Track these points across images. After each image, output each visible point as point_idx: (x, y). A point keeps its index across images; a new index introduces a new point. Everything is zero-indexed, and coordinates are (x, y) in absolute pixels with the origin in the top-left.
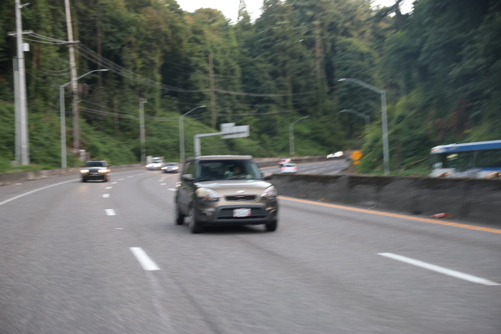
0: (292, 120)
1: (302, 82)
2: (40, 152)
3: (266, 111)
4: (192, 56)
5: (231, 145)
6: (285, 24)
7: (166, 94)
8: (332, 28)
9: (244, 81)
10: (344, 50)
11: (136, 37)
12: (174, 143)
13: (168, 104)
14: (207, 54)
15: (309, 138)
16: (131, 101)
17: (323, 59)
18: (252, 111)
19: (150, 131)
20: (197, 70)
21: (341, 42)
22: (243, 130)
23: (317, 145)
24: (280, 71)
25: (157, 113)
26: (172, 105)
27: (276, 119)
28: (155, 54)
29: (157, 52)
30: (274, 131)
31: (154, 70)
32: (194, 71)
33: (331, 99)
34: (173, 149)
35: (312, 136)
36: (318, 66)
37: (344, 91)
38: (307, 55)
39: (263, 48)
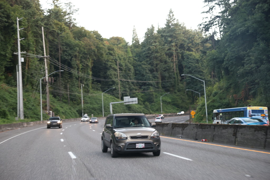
0: (161, 95)
1: (167, 74)
2: (30, 113)
3: (148, 90)
4: (108, 62)
5: (129, 108)
6: (157, 45)
7: (94, 82)
8: (182, 46)
9: (136, 74)
10: (188, 58)
11: (79, 52)
12: (99, 107)
13: (96, 87)
14: (116, 61)
15: (171, 104)
16: (76, 85)
17: (177, 63)
18: (140, 90)
19: (86, 101)
20: (111, 69)
21: (187, 54)
22: (135, 100)
23: (175, 108)
24: (155, 69)
25: (90, 92)
26: (97, 87)
27: (153, 94)
28: (88, 61)
29: (89, 60)
30: (152, 100)
31: (88, 69)
32: (109, 69)
33: (182, 83)
34: (99, 110)
35: (173, 103)
36: (175, 66)
37: (189, 79)
38: (169, 61)
39: (145, 57)
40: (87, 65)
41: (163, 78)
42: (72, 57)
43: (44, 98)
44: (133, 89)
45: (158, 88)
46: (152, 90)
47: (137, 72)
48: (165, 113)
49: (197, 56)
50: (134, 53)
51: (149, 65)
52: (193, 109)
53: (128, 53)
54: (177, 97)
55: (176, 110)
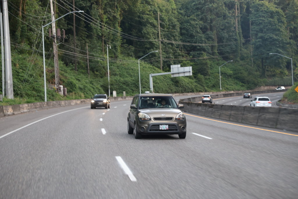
5: (176, 82)
9: (181, 34)
10: (258, 10)
12: (134, 80)
13: (126, 52)
14: (155, 13)
15: (232, 77)
16: (98, 47)
17: (239, 18)
18: (188, 57)
19: (113, 71)
20: (148, 25)
21: (256, 4)
22: (189, 71)
23: (238, 83)
24: (208, 27)
25: (118, 58)
26: (129, 52)
27: (206, 63)
28: (116, 11)
29: (118, 10)
30: (205, 72)
31: (116, 23)
32: (145, 26)
33: (246, 48)
34: (133, 85)
35: (235, 76)
36: (237, 23)
37: (259, 41)
38: (229, 15)
39: (195, 10)
40: (114, 17)
41: (220, 40)
42: (92, 4)
43: (50, 65)
44: (179, 55)
45: (213, 54)
46: (205, 57)
47: (183, 31)
48: (225, 90)
49: (271, 7)
50: (180, 3)
51: (200, 21)
52: (264, 85)
53: (170, 3)
54: (241, 68)
55: (240, 87)
